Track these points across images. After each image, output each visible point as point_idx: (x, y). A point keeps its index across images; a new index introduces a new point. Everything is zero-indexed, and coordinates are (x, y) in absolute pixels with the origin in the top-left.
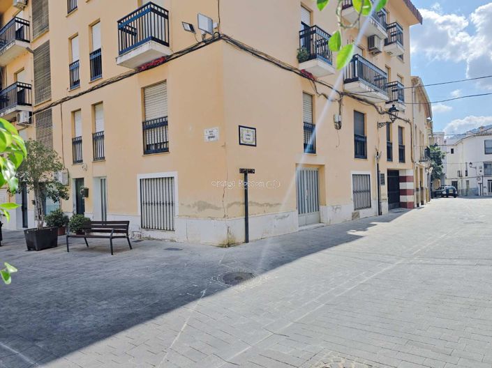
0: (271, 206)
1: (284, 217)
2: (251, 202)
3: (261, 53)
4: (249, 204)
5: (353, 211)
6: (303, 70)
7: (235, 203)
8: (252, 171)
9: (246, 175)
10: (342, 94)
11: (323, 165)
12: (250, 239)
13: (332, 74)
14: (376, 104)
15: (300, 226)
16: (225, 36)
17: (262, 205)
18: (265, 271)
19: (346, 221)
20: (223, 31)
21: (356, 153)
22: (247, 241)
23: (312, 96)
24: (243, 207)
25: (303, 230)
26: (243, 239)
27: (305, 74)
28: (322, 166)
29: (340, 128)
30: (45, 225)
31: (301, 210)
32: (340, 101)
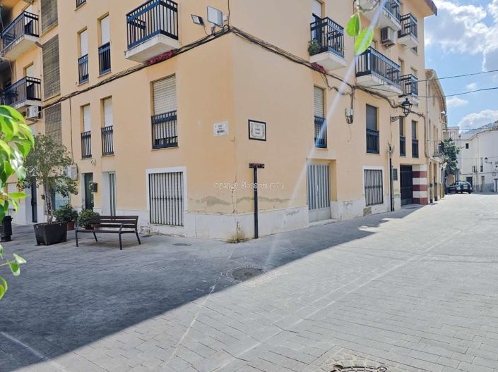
0: (281, 201)
1: (294, 212)
2: (260, 197)
3: (272, 46)
4: (259, 200)
5: (365, 207)
6: (315, 63)
7: (245, 198)
8: (261, 166)
9: (255, 170)
10: (354, 88)
11: (335, 160)
12: (259, 235)
13: (344, 67)
14: (389, 98)
15: (310, 222)
16: (235, 28)
17: (271, 200)
18: (275, 267)
19: (357, 217)
20: (232, 24)
21: (368, 148)
22: (256, 236)
23: (323, 90)
24: (252, 202)
25: (312, 226)
26: (252, 235)
27: (316, 67)
28: (333, 161)
29: (352, 122)
30: (54, 219)
31: (312, 206)
32: (352, 95)
